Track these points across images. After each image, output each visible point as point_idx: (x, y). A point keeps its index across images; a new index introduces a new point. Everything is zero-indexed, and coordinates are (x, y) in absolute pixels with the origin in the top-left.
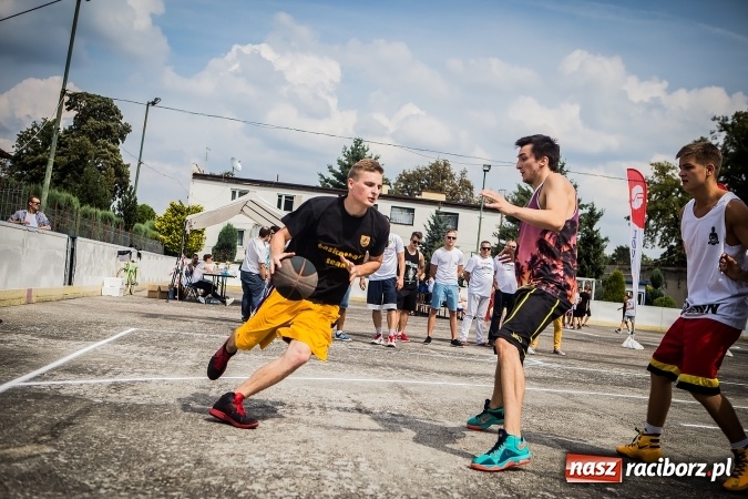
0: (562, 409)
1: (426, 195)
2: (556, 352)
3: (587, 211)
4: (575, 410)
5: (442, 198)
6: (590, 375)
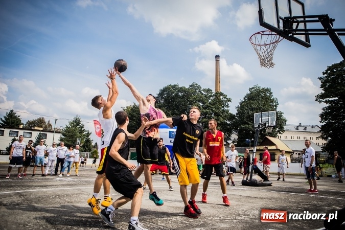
0: (76, 194)
1: (36, 128)
2: (76, 175)
3: (87, 132)
4: (81, 194)
5: (41, 129)
6: (86, 182)
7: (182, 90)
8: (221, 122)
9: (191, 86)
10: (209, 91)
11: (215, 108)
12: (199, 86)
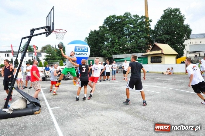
7: (118, 18)
8: (144, 36)
9: (124, 14)
10: (136, 16)
11: (140, 27)
12: (130, 14)
